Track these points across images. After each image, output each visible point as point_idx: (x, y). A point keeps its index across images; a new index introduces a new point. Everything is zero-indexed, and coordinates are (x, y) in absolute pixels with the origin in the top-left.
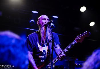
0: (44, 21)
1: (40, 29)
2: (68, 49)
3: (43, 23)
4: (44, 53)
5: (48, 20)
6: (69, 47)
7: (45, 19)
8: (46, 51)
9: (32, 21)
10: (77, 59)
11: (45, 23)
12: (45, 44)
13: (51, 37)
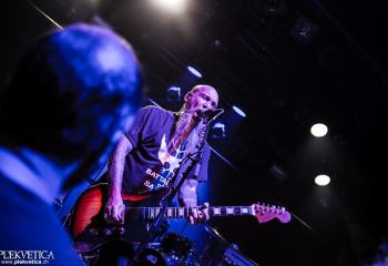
0: (202, 101)
1: (182, 112)
2: (223, 212)
3: (197, 104)
4: (164, 170)
5: (213, 104)
6: (230, 211)
7: (208, 99)
8: (171, 170)
9: (175, 89)
10: (235, 246)
11: (201, 108)
12: (178, 151)
13: (197, 147)
